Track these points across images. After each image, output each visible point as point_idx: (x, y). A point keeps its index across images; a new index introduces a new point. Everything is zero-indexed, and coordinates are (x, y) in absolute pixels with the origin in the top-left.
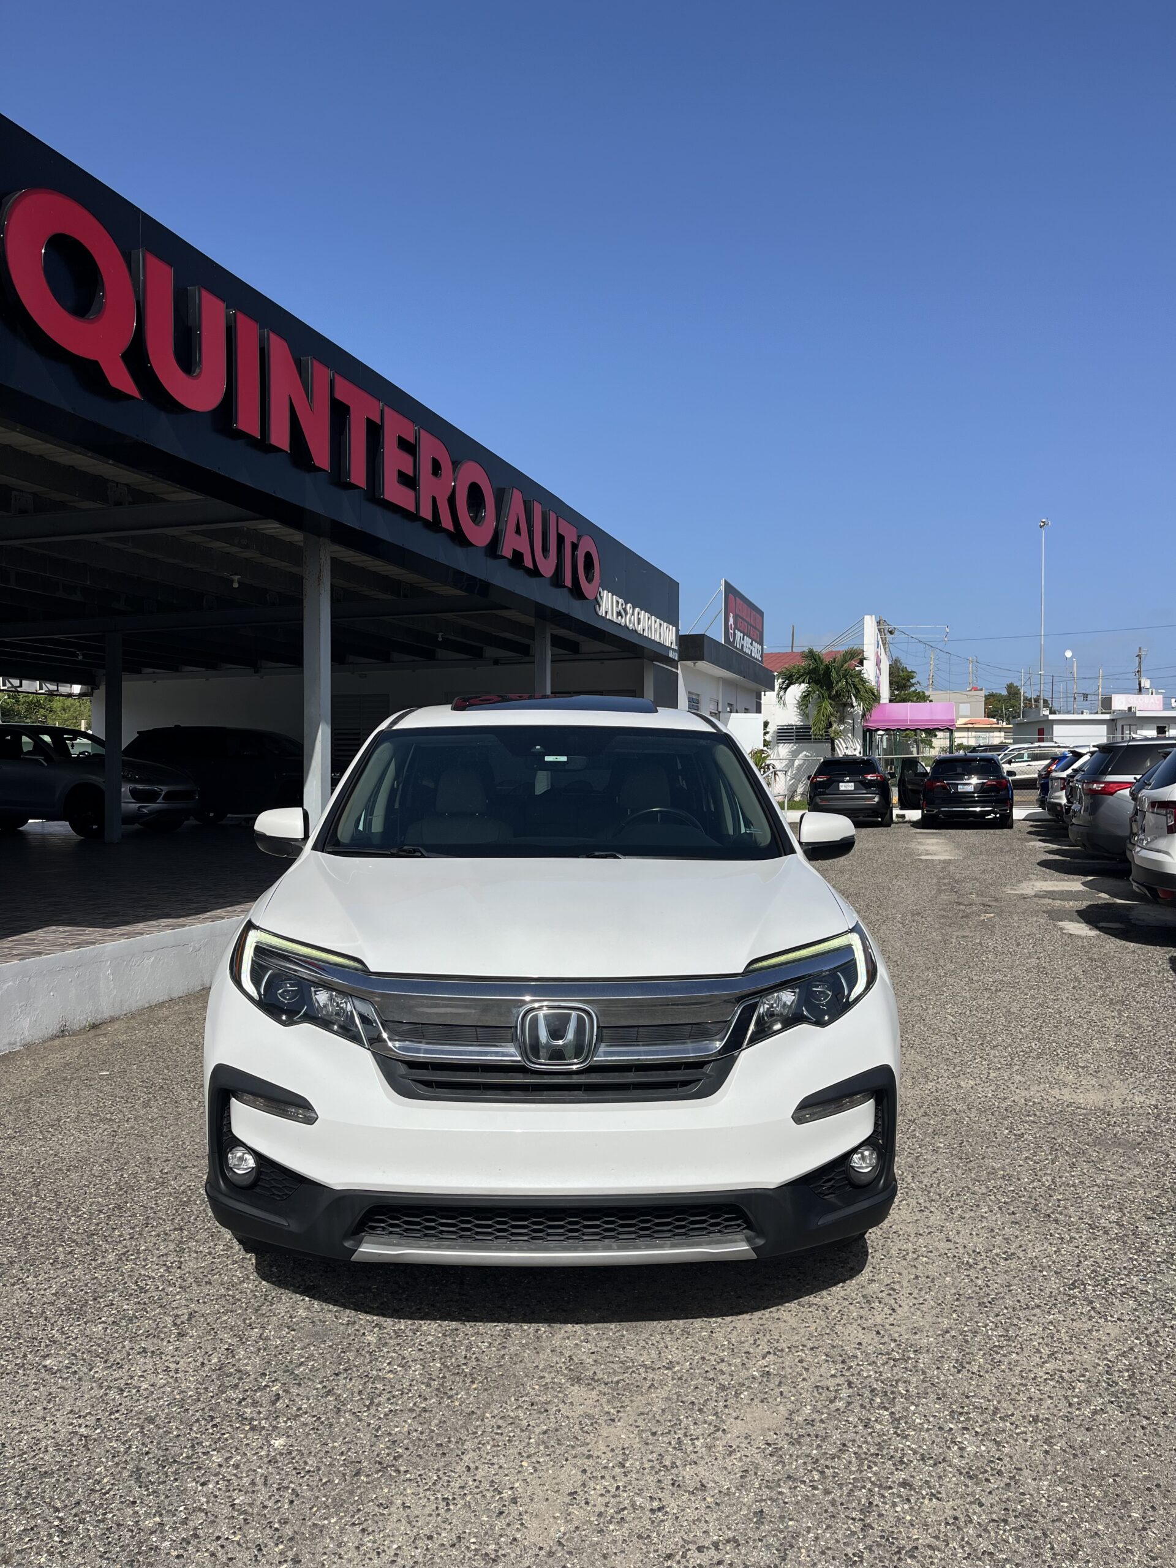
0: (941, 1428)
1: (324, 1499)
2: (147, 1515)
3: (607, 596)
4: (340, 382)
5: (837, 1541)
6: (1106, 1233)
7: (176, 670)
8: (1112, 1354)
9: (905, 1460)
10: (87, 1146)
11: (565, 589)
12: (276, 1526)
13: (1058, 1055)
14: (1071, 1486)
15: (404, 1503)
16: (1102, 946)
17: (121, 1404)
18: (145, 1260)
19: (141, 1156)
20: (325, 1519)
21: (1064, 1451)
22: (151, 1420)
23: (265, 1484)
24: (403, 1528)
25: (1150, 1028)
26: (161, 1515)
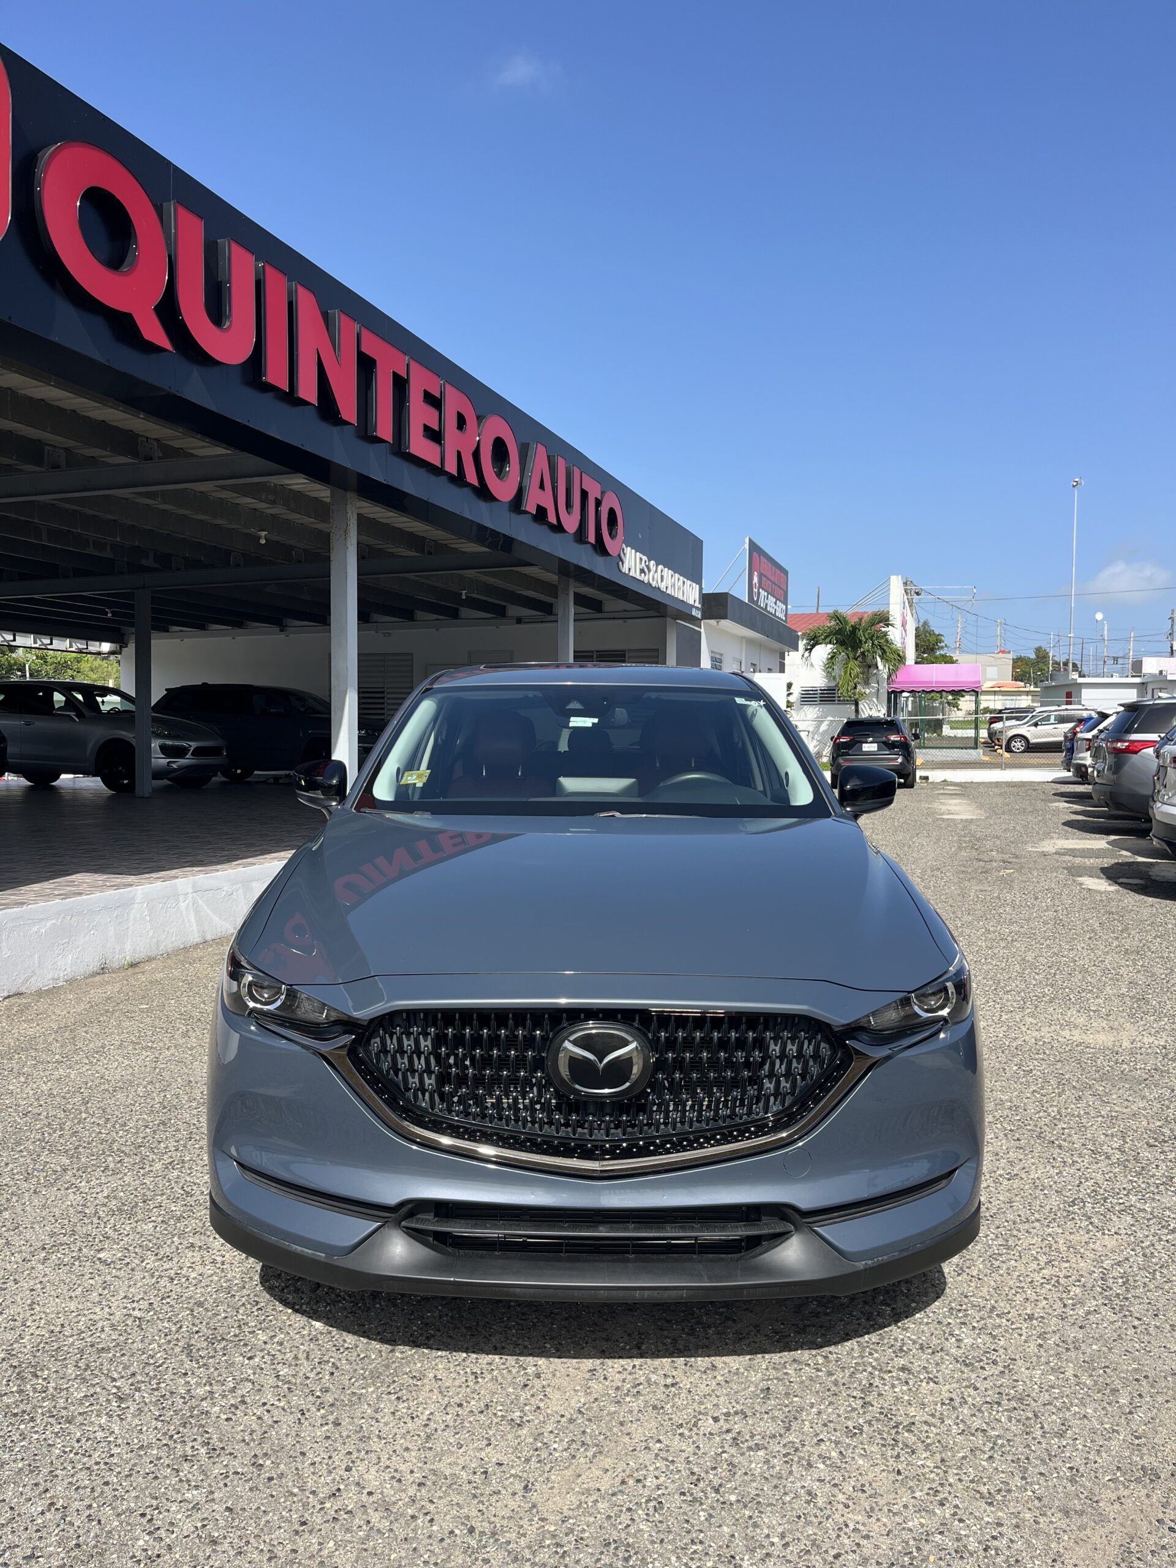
0: (939, 1323)
1: (362, 1372)
2: (198, 1384)
3: (631, 553)
4: (366, 335)
5: (839, 1416)
6: (1108, 1158)
7: (203, 627)
8: (1107, 1264)
9: (905, 1348)
10: (131, 1070)
11: (589, 545)
12: (318, 1394)
13: (1070, 999)
14: (1062, 1375)
15: (435, 1376)
16: (1120, 900)
17: (171, 1291)
18: (190, 1169)
19: (182, 1079)
20: (363, 1388)
21: (1058, 1345)
22: (200, 1304)
23: (307, 1358)
24: (435, 1397)
25: (1163, 976)
26: (211, 1384)
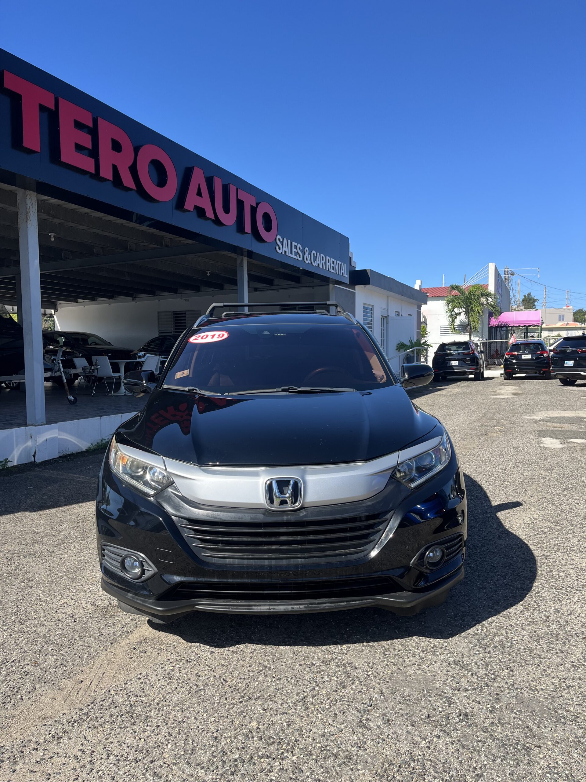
7: (94, 300)
11: (246, 234)
